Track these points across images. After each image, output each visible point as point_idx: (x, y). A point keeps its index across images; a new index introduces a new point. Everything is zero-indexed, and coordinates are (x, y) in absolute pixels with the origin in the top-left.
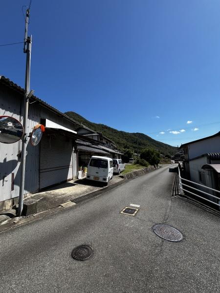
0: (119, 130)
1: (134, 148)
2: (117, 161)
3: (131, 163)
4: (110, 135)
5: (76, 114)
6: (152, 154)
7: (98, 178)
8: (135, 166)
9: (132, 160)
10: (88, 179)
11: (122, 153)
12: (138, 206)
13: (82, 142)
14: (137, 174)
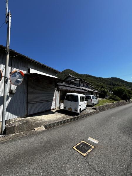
0: (98, 77)
1: (110, 88)
2: (90, 97)
3: (106, 98)
4: (92, 80)
5: (70, 70)
6: (124, 91)
7: (71, 109)
8: (108, 101)
9: (107, 96)
10: (65, 109)
11: (99, 92)
12: (96, 142)
13: (61, 84)
14: (108, 107)
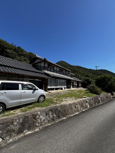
4: (82, 71)
11: (82, 81)
